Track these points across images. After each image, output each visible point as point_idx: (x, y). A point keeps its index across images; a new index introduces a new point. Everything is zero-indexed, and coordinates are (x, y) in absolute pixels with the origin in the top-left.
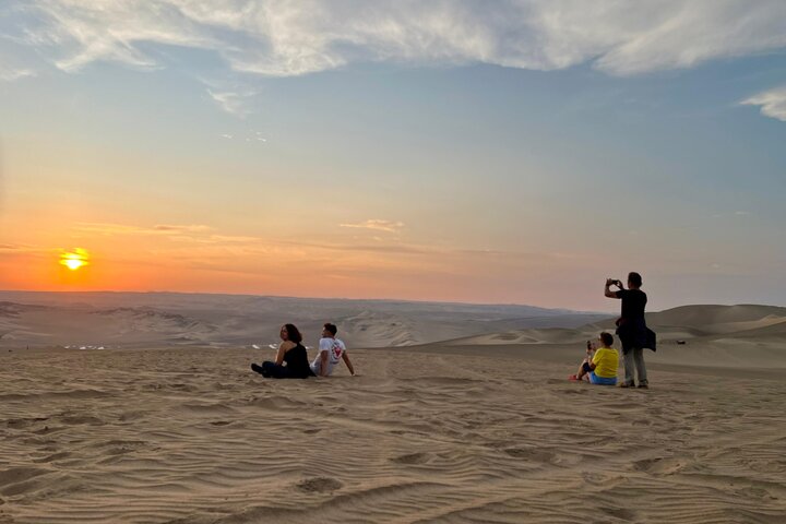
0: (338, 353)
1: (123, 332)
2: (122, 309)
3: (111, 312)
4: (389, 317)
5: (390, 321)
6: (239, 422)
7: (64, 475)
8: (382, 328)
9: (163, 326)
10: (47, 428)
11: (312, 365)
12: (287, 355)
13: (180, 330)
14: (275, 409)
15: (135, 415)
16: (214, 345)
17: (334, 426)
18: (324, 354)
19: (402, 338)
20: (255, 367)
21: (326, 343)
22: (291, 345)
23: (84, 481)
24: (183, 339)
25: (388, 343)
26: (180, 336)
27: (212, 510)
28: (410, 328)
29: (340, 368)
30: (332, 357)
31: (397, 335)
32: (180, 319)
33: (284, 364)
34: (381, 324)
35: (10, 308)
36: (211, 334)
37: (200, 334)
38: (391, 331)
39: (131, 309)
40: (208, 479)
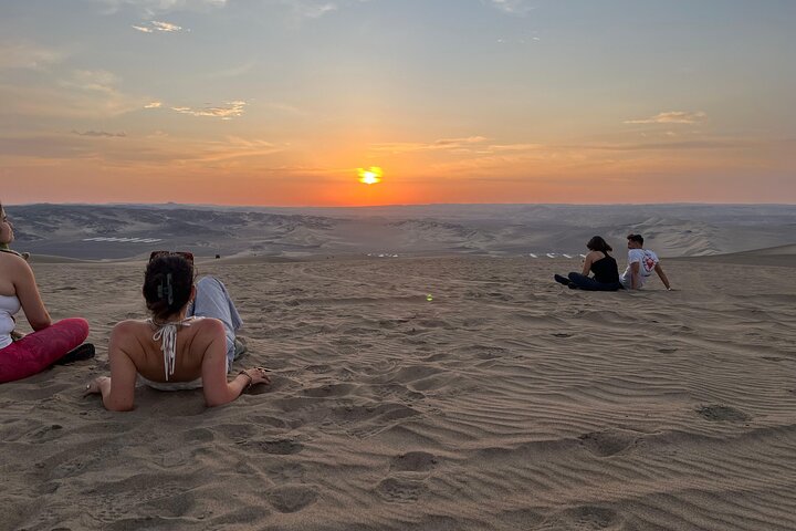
0: (650, 265)
1: (413, 241)
2: (410, 221)
3: (401, 223)
4: (683, 223)
5: (684, 228)
6: (580, 335)
7: (458, 375)
8: (674, 235)
9: (445, 236)
10: (414, 330)
11: (622, 277)
12: (595, 266)
13: (460, 239)
14: (606, 323)
15: (475, 322)
16: (493, 254)
17: (690, 347)
18: (635, 266)
19: (700, 246)
20: (558, 278)
21: (636, 255)
22: (599, 255)
23: (476, 382)
24: (464, 248)
25: (682, 252)
26: (461, 245)
27: (624, 427)
28: (710, 236)
29: (653, 282)
30: (643, 269)
31: (693, 243)
32: (459, 229)
33: (591, 275)
34: (673, 231)
35: (324, 222)
36: (490, 244)
37: (479, 243)
38: (686, 239)
39: (417, 221)
40: (589, 392)
